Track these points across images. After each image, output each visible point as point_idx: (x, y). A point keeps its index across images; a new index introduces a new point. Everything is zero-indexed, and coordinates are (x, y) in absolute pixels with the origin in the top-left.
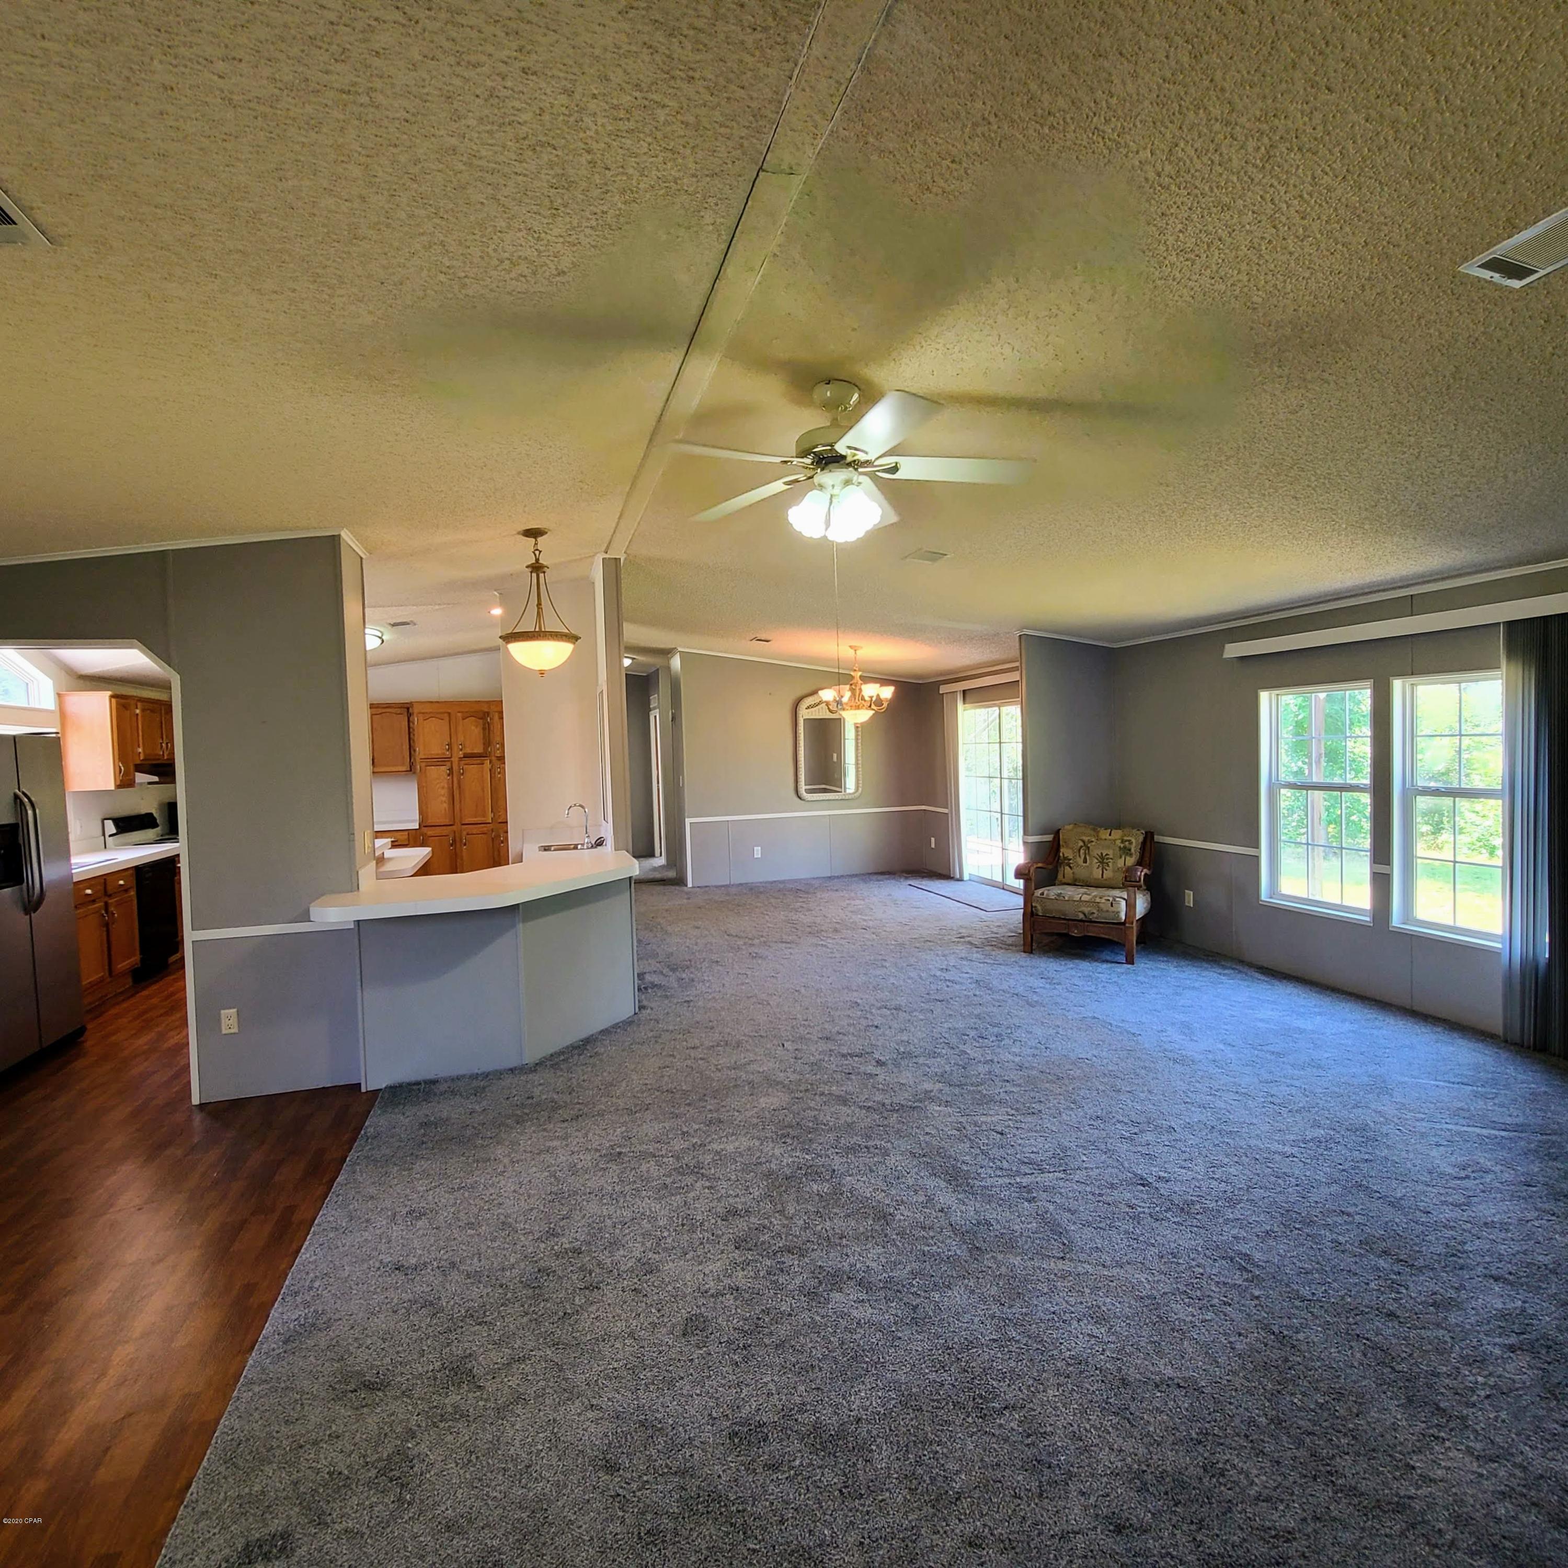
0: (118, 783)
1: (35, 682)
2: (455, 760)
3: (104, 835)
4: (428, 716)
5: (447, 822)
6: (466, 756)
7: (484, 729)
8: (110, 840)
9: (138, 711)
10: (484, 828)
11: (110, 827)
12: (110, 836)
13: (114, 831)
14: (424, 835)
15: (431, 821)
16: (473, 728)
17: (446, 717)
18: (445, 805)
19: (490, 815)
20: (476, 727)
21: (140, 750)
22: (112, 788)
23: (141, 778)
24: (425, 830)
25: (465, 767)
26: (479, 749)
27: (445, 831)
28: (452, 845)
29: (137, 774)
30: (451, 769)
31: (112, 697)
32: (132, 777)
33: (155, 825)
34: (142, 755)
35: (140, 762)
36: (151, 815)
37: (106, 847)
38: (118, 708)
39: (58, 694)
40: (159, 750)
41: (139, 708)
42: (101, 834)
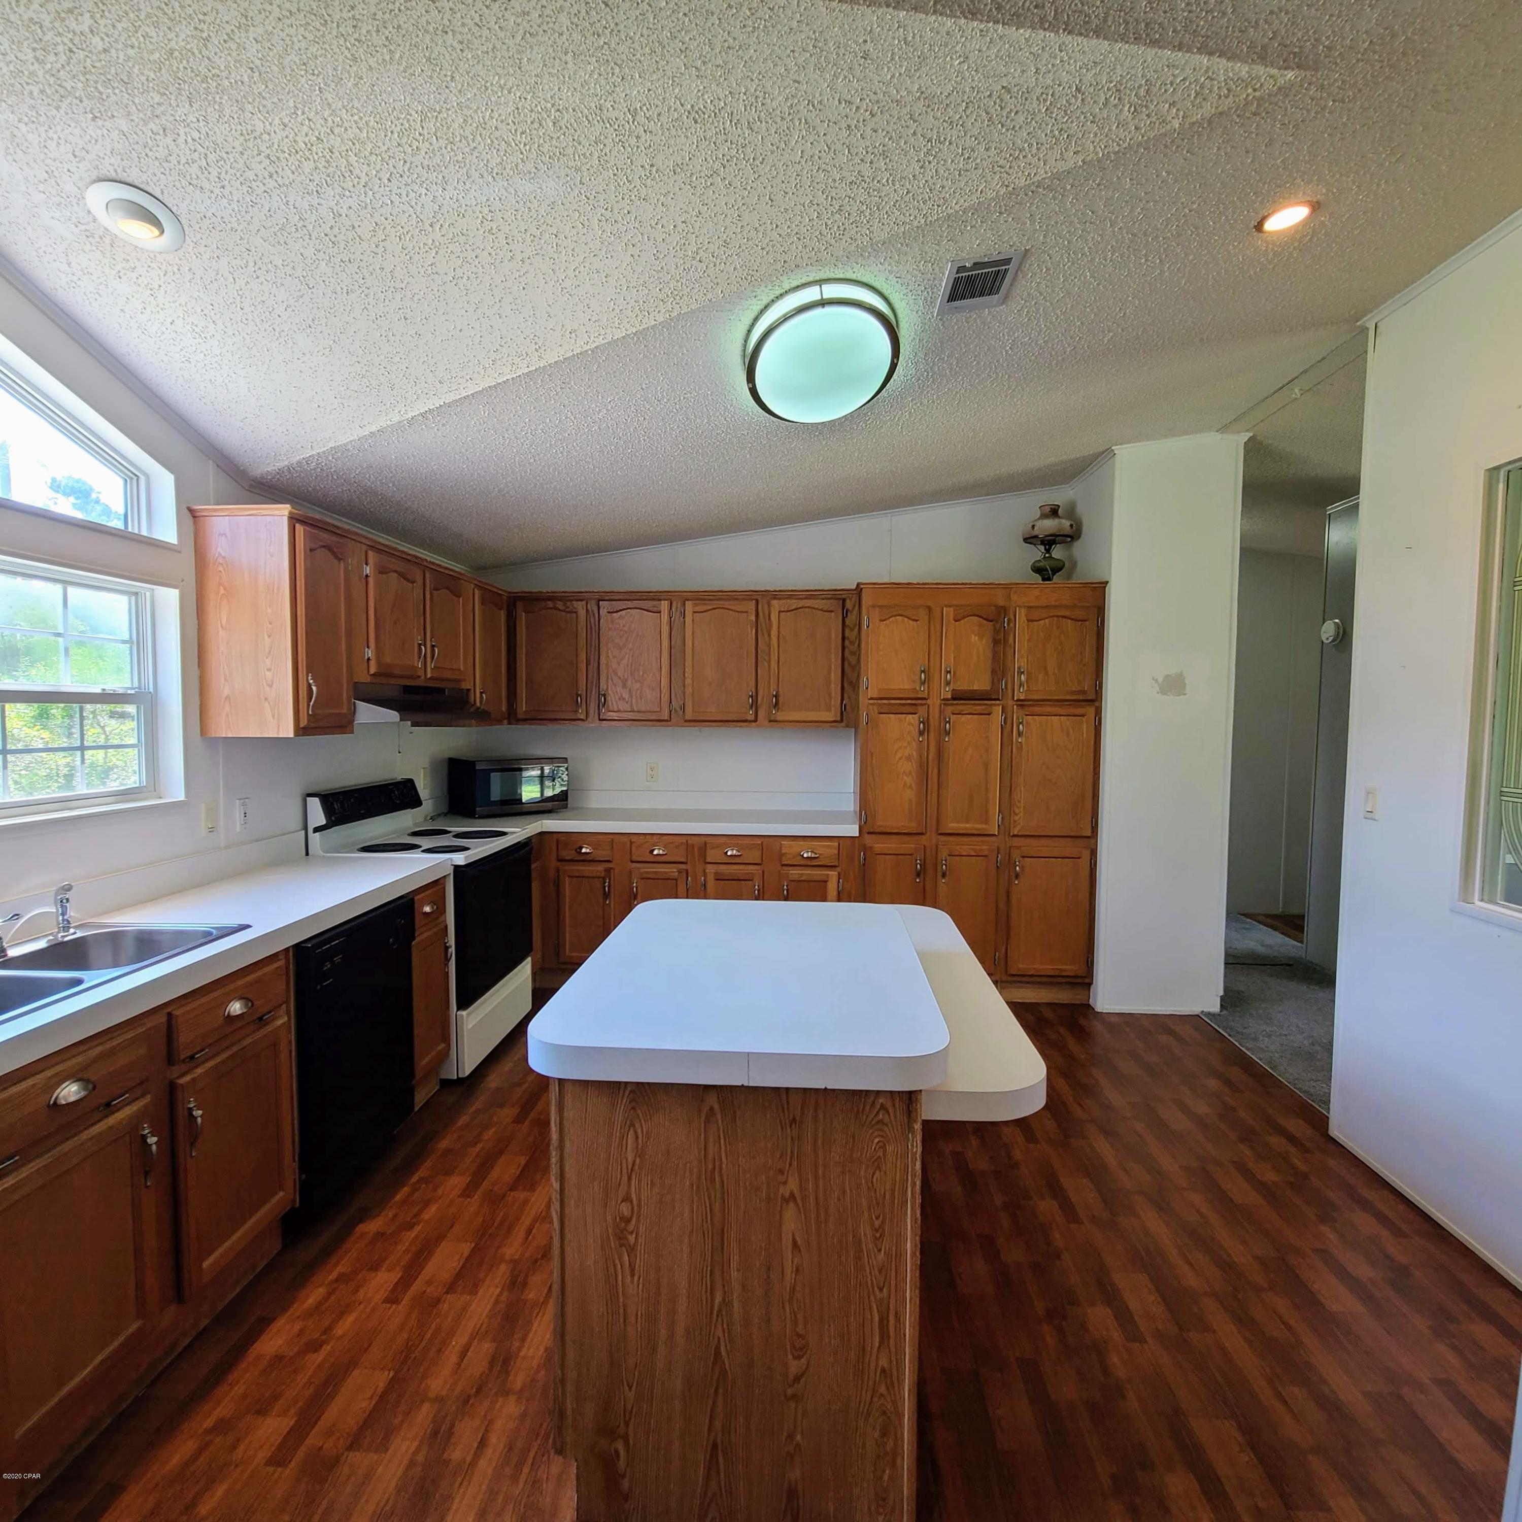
0: (303, 723)
1: (143, 479)
2: (935, 702)
3: (306, 828)
4: (889, 611)
5: (912, 826)
6: (959, 697)
7: (996, 642)
8: (316, 839)
9: (368, 570)
10: (984, 846)
11: (317, 815)
12: (317, 830)
13: (323, 821)
14: (865, 848)
15: (882, 823)
16: (974, 638)
17: (923, 614)
18: (910, 794)
19: (996, 818)
20: (981, 637)
21: (370, 653)
22: (288, 731)
23: (367, 713)
24: (869, 840)
25: (953, 717)
26: (982, 684)
27: (909, 845)
28: (918, 875)
29: (361, 705)
30: (926, 722)
31: (294, 520)
32: (345, 711)
33: (416, 802)
34: (373, 663)
35: (369, 680)
36: (409, 784)
37: (307, 854)
38: (311, 550)
39: (190, 510)
40: (416, 657)
41: (371, 561)
42: (300, 825)
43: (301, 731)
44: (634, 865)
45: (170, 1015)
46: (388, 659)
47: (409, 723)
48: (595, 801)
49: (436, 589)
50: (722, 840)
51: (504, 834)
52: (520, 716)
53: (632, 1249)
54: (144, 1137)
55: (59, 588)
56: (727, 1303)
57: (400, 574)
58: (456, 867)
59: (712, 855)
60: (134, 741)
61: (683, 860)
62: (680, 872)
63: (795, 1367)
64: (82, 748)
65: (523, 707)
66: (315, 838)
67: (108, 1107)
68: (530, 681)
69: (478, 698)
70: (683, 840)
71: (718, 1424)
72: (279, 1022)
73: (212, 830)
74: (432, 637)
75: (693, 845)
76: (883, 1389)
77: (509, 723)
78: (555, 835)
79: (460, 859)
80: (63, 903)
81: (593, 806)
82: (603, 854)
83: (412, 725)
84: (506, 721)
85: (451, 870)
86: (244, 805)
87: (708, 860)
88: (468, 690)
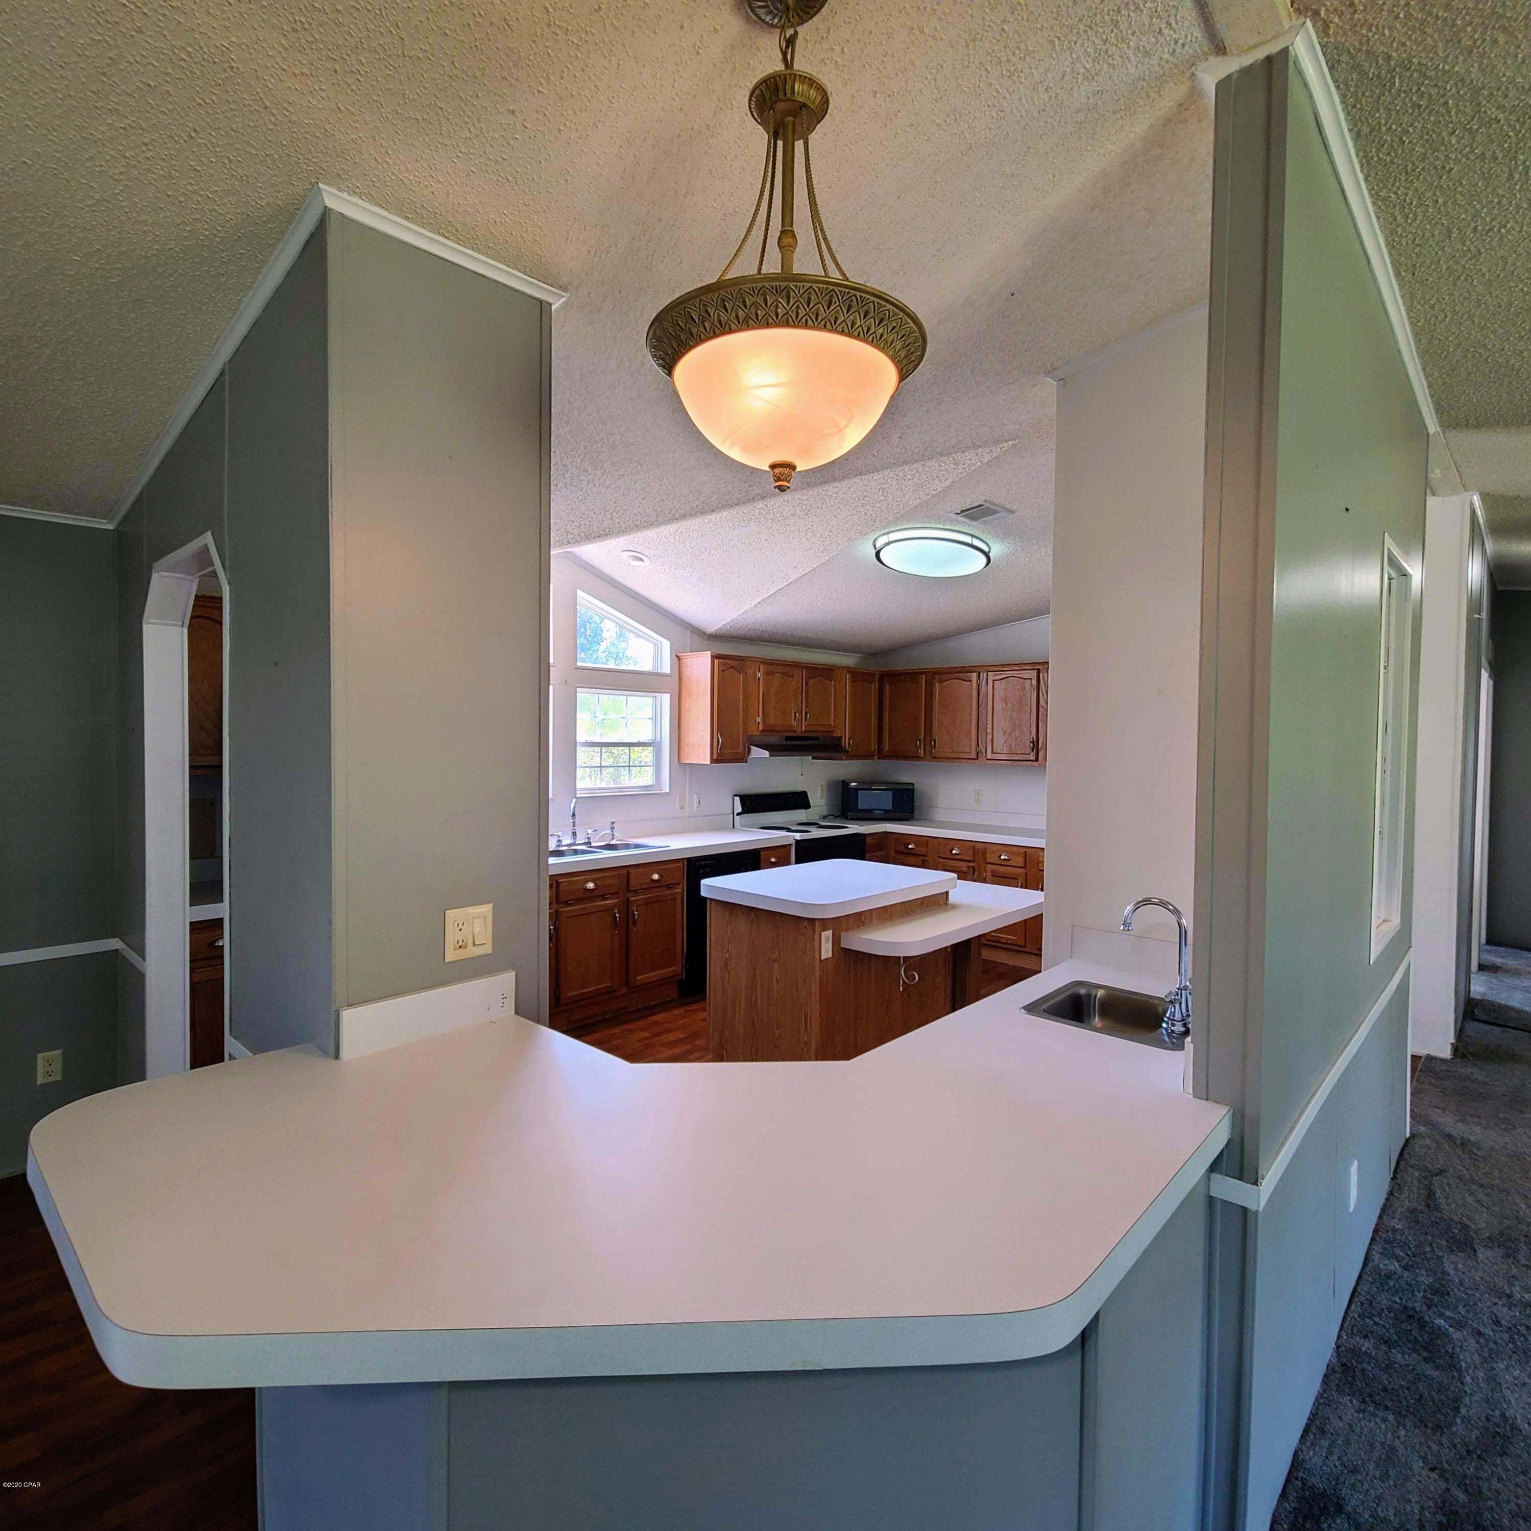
0: (715, 757)
1: (658, 647)
3: (733, 812)
9: (759, 675)
11: (738, 806)
12: (738, 814)
13: (740, 810)
21: (759, 720)
22: (708, 760)
29: (752, 749)
31: (714, 657)
32: (740, 751)
33: (806, 806)
34: (761, 725)
35: (758, 733)
36: (804, 794)
37: (733, 827)
38: (722, 671)
39: (678, 657)
40: (793, 720)
41: (761, 671)
42: (731, 811)
43: (713, 761)
44: (941, 860)
45: (628, 871)
46: (772, 721)
47: (811, 757)
48: (940, 815)
49: (811, 678)
50: (996, 847)
51: (847, 827)
52: (885, 754)
53: (729, 972)
54: (615, 914)
55: (625, 697)
56: (756, 1001)
57: (783, 674)
58: (797, 841)
59: (990, 858)
60: (651, 764)
61: (971, 859)
62: (968, 867)
63: (777, 1033)
64: (629, 766)
65: (886, 747)
66: (737, 818)
67: (604, 897)
68: (890, 731)
69: (846, 742)
70: (973, 844)
71: (753, 1052)
72: (677, 891)
73: (681, 808)
74: (806, 707)
75: (978, 849)
76: (805, 1050)
77: (879, 758)
78: (895, 835)
79: (798, 836)
80: (613, 828)
81: (938, 819)
82: (922, 850)
83: (813, 759)
84: (876, 757)
85: (793, 842)
86: (699, 797)
87: (987, 861)
88: (841, 737)
